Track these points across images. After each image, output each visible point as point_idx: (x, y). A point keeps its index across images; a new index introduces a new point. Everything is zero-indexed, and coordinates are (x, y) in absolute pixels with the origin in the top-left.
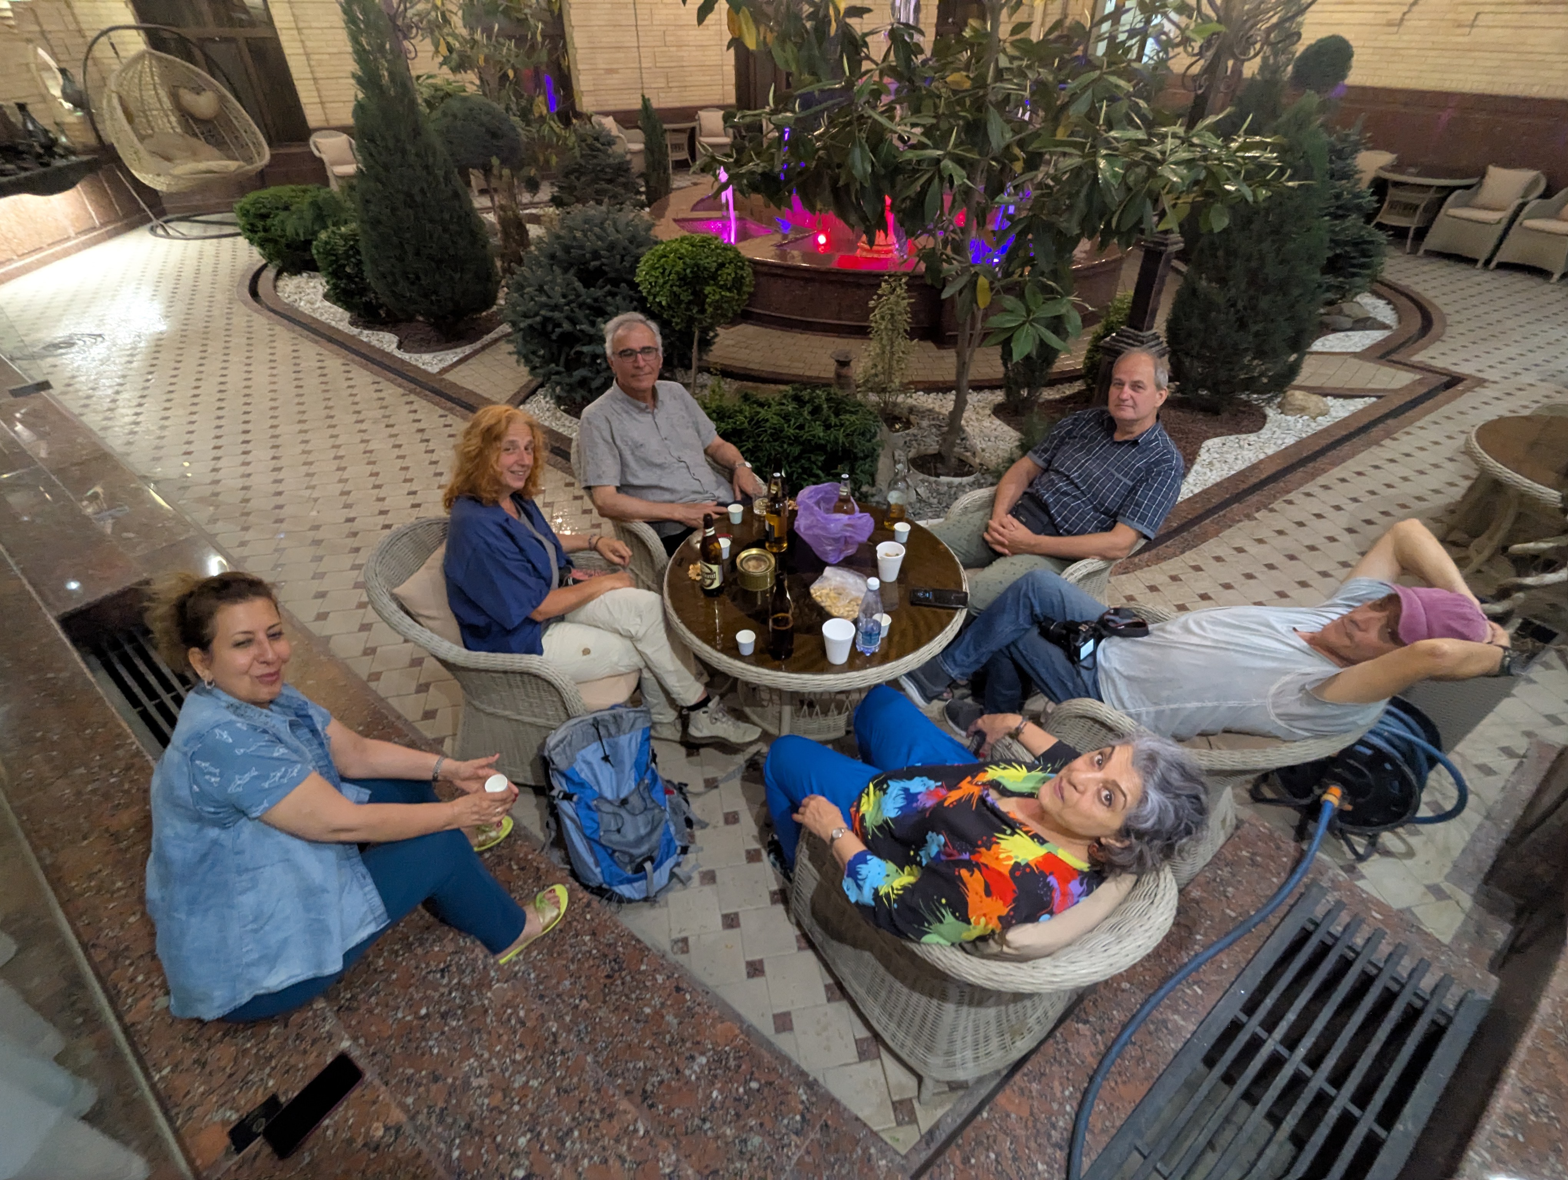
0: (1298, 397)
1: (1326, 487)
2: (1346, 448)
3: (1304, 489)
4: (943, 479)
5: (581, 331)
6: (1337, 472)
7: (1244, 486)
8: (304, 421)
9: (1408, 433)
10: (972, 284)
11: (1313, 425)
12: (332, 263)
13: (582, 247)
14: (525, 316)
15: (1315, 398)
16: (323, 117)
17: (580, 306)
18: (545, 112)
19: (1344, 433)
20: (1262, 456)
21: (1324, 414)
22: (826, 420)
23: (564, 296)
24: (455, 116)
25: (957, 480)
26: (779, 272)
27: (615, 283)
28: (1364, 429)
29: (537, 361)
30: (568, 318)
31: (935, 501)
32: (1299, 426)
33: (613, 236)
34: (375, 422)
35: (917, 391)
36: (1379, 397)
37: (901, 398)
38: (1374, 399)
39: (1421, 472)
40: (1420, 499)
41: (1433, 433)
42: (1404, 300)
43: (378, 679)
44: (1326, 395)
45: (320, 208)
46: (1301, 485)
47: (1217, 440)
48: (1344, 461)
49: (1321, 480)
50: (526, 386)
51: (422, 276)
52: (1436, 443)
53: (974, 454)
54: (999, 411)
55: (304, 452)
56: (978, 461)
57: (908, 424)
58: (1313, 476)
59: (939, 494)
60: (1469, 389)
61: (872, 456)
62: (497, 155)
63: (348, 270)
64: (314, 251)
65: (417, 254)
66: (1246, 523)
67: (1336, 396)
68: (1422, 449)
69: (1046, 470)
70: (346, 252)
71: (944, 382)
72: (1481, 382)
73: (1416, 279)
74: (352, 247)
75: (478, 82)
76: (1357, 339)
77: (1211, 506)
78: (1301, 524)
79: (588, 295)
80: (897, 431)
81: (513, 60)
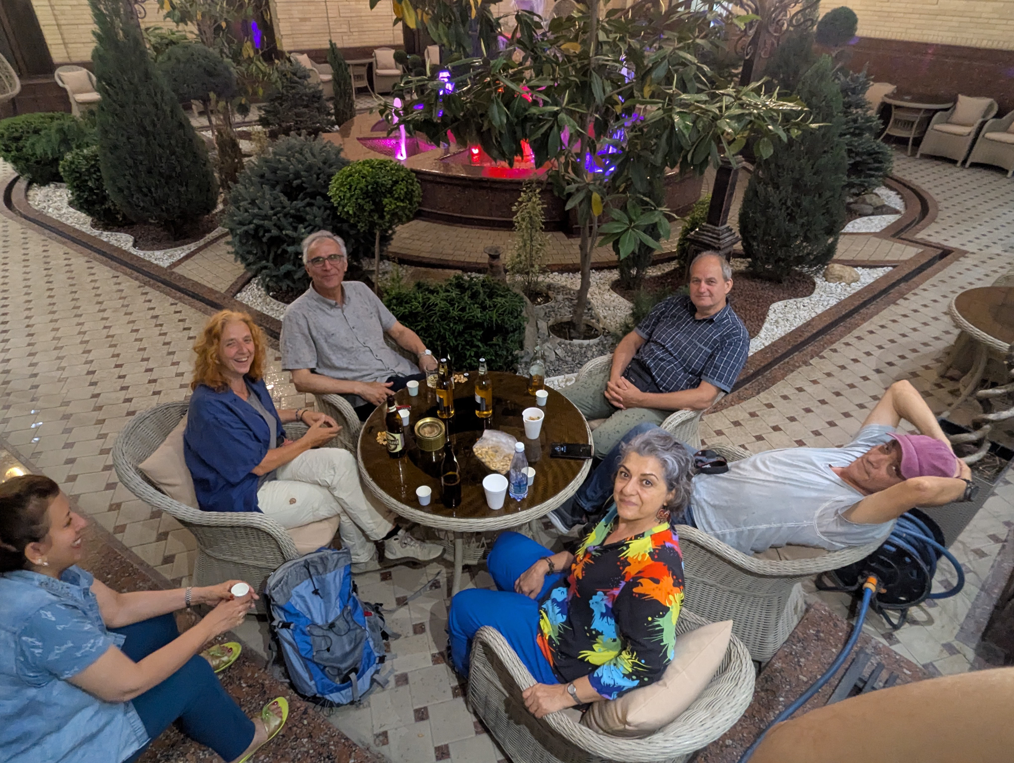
0: (837, 268)
1: (859, 338)
2: (872, 308)
3: (843, 340)
4: (576, 342)
5: (286, 235)
6: (866, 326)
7: (800, 340)
8: (54, 312)
9: (915, 294)
10: (588, 198)
11: (848, 289)
12: (76, 179)
13: (286, 169)
14: (241, 223)
15: (848, 269)
16: (66, 55)
17: (285, 215)
18: (252, 54)
19: (871, 295)
20: (813, 315)
21: (856, 281)
22: (483, 302)
23: (272, 208)
24: (178, 61)
25: (586, 342)
26: (442, 180)
27: (313, 196)
28: (885, 291)
29: (251, 258)
30: (275, 225)
31: (570, 359)
32: (839, 290)
33: (311, 160)
34: (116, 310)
35: (552, 272)
36: (894, 267)
37: (541, 278)
38: (890, 268)
39: (925, 324)
40: (925, 344)
41: (932, 294)
42: (909, 191)
43: (123, 531)
44: (856, 266)
45: (64, 133)
46: (842, 336)
47: (780, 303)
48: (871, 317)
49: (856, 332)
50: (242, 276)
51: (153, 189)
52: (935, 301)
53: (598, 321)
54: (616, 286)
55: (54, 339)
56: (601, 326)
57: (547, 299)
58: (850, 330)
59: (574, 353)
60: (957, 260)
61: (520, 329)
62: (215, 92)
63: (90, 184)
64: (61, 170)
65: (149, 172)
66: (804, 368)
67: (864, 267)
68: (925, 306)
69: (648, 341)
70: (87, 170)
71: (574, 264)
72: (964, 253)
73: (916, 175)
74: (93, 166)
75: (197, 32)
76: (876, 222)
77: (777, 355)
78: (843, 367)
79: (292, 206)
80: (539, 304)
81: (225, 16)
